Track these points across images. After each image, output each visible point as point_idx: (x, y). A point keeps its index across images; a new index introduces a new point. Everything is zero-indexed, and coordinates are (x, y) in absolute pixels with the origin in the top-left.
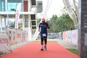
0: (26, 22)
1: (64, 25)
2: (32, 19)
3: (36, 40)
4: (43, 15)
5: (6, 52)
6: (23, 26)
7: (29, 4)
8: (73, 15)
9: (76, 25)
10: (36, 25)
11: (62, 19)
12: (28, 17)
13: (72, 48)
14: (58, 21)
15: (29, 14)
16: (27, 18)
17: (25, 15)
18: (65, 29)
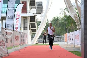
0: (25, 25)
1: (66, 28)
2: (31, 22)
3: (36, 43)
4: (43, 16)
5: (3, 55)
6: (22, 29)
7: (28, 5)
8: (75, 16)
9: (79, 27)
10: (35, 28)
11: (64, 21)
12: (27, 19)
13: (75, 51)
14: (59, 23)
15: (28, 16)
16: (25, 20)
18: (67, 31)
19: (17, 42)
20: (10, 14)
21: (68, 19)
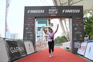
5: (39, 51)
6: (45, 41)
8: (67, 36)
17: (46, 36)
19: (44, 46)
20: (41, 35)
21: (64, 37)
